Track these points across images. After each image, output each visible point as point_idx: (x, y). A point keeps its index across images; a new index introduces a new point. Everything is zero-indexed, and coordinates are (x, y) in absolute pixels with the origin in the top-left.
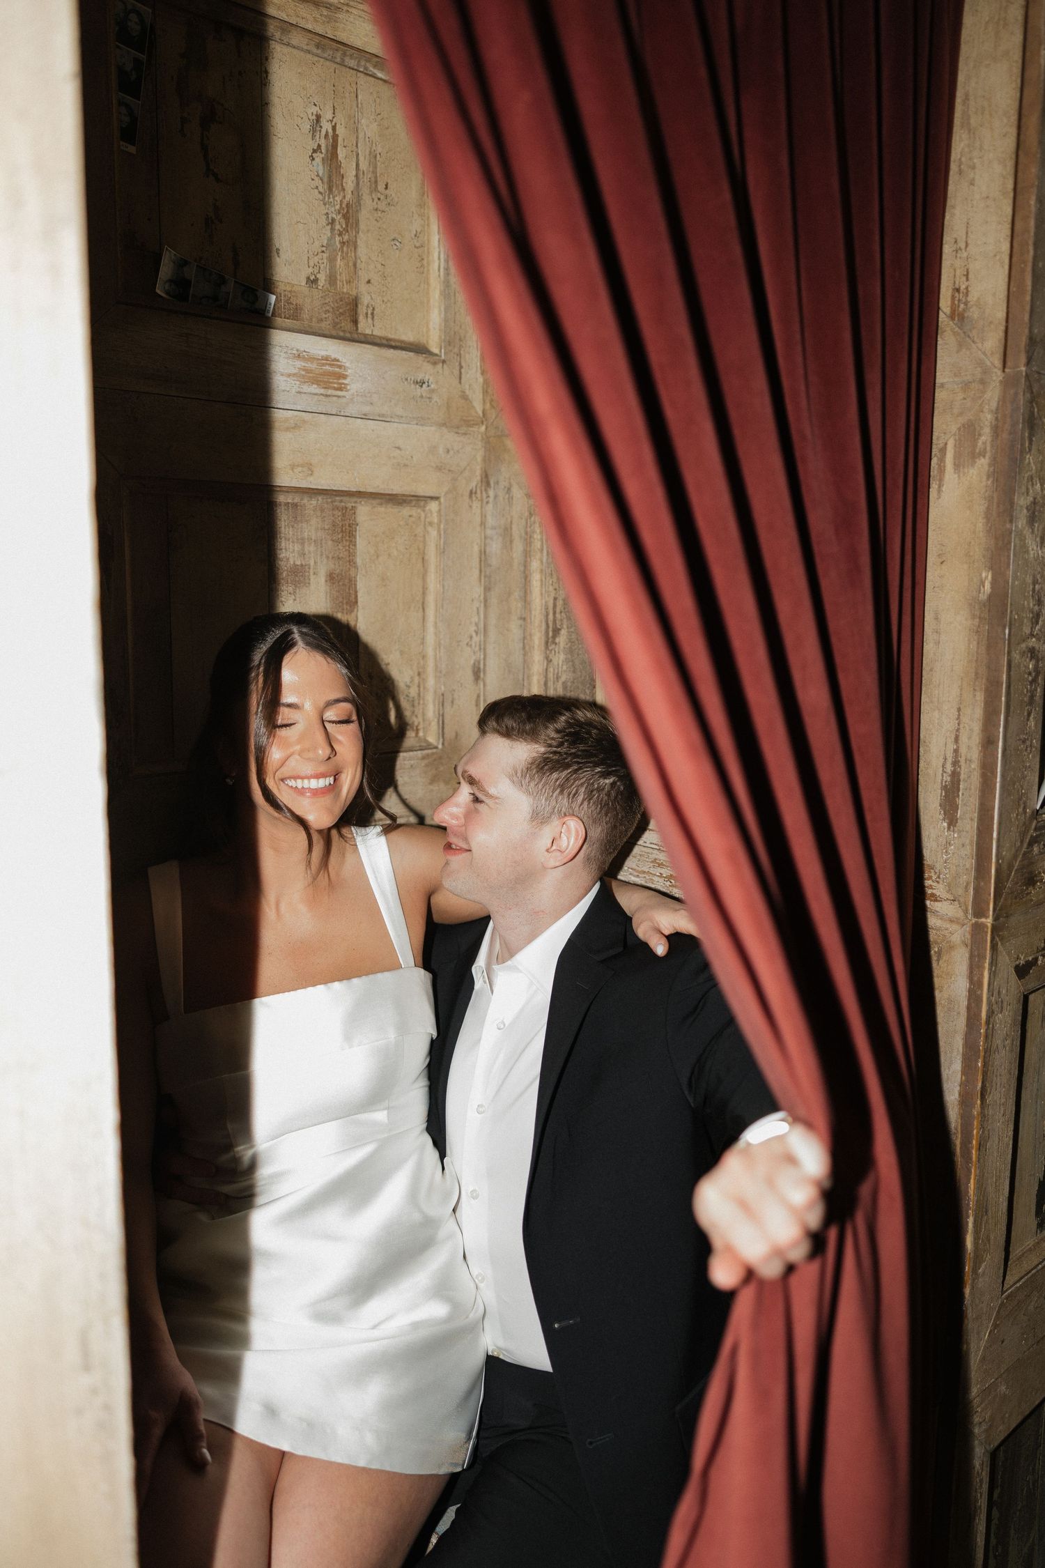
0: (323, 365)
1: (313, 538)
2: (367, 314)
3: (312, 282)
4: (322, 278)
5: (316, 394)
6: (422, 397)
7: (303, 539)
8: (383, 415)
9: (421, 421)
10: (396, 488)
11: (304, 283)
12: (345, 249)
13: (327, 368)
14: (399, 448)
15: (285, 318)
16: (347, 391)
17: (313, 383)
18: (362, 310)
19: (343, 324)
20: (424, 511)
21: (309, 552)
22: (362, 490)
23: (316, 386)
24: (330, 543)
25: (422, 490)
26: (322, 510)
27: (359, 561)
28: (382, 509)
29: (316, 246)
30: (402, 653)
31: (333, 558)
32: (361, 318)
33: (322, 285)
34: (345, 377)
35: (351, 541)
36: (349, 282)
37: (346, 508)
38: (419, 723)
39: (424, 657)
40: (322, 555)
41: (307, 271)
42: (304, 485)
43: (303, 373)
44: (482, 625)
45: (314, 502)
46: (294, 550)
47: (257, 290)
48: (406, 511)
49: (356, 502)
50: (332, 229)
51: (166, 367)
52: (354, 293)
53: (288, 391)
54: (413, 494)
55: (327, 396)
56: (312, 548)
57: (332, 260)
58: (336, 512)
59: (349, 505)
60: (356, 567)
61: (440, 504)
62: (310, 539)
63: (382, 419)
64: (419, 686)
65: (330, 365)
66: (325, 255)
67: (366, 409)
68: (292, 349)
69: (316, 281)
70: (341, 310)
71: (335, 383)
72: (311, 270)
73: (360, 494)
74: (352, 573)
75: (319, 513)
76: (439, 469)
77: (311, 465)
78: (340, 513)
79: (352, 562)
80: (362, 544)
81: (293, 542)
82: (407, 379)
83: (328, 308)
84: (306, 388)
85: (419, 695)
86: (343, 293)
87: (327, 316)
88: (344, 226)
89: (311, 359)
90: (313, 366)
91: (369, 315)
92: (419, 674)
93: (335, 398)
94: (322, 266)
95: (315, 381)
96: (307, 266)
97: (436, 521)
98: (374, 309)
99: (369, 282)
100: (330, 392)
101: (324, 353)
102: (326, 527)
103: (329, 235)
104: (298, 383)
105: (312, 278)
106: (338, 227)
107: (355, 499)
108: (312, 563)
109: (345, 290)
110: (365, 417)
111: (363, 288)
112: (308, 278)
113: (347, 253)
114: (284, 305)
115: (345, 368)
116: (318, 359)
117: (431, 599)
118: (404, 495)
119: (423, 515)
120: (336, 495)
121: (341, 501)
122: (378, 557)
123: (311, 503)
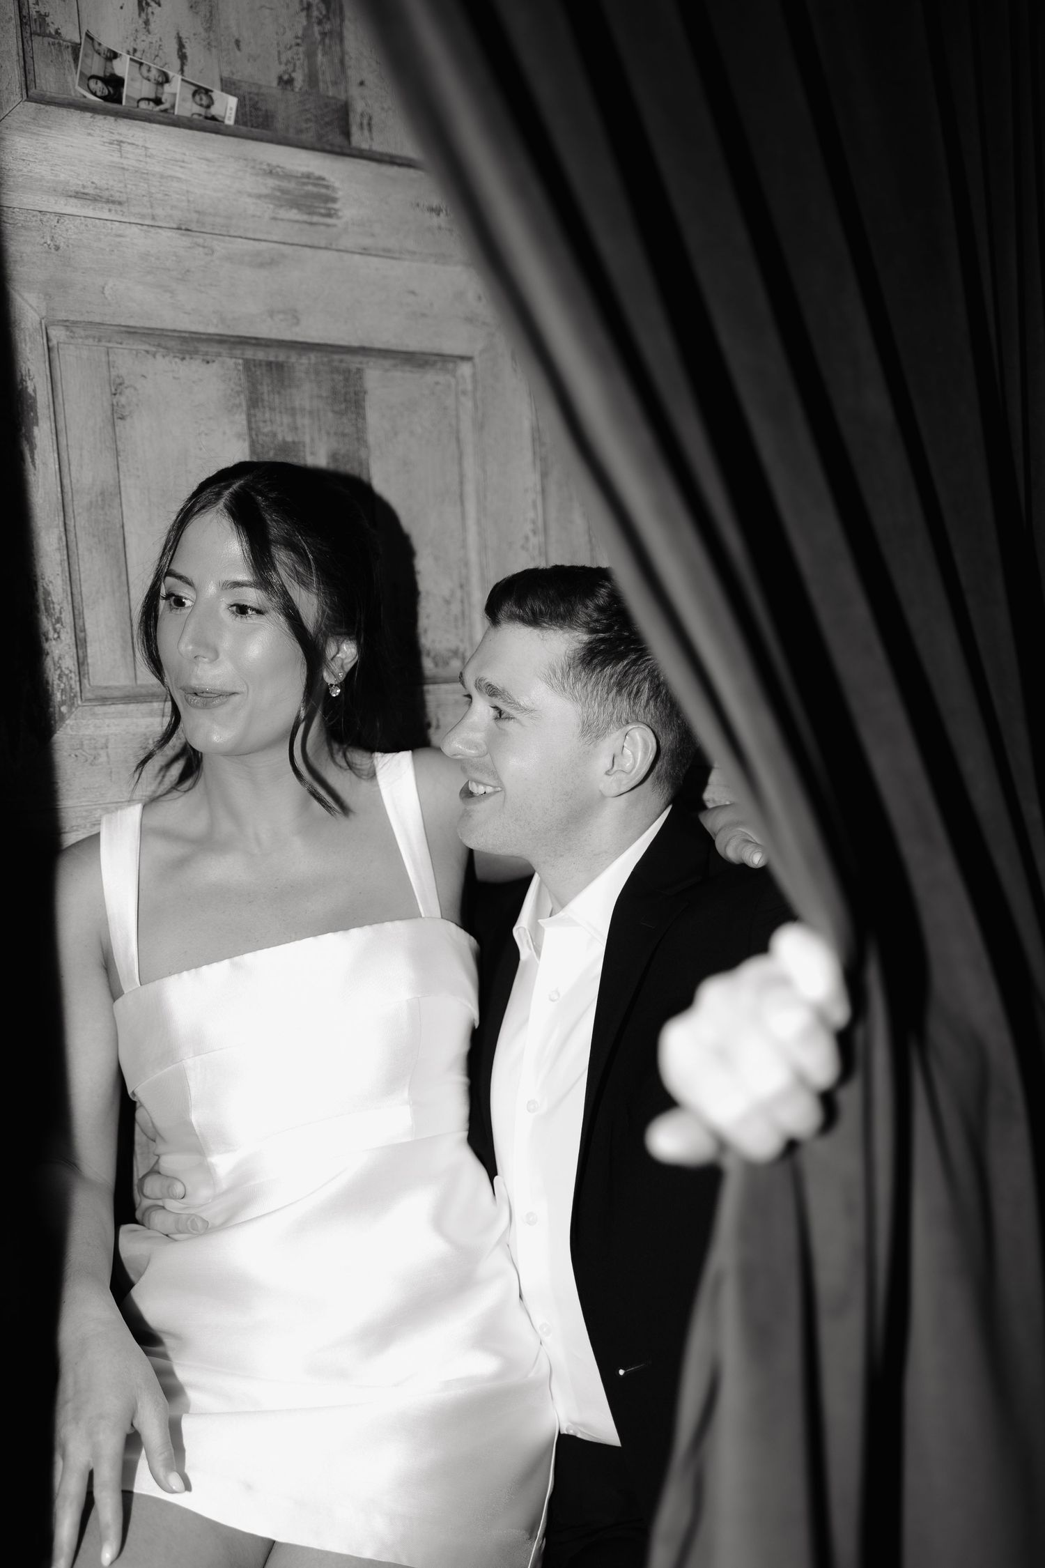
0: (304, 184)
1: (308, 407)
2: (361, 124)
3: (286, 82)
4: (299, 78)
5: (297, 221)
6: (440, 228)
7: (293, 409)
8: (389, 251)
9: (442, 258)
10: (413, 343)
11: (275, 84)
12: (327, 41)
13: (310, 188)
14: (413, 293)
15: (252, 126)
16: (339, 218)
17: (291, 207)
18: (355, 120)
19: (330, 137)
20: (454, 376)
21: (303, 426)
22: (367, 344)
23: (295, 211)
24: (330, 415)
25: (450, 346)
26: (317, 373)
27: (371, 439)
28: (397, 374)
29: (289, 37)
30: (436, 559)
31: (336, 434)
32: (354, 129)
33: (299, 87)
34: (334, 200)
35: (358, 414)
36: (335, 83)
37: (349, 371)
38: (465, 650)
39: (466, 564)
40: (320, 430)
41: (277, 69)
42: (288, 336)
43: (278, 194)
44: (540, 523)
45: (304, 360)
46: (282, 424)
47: (212, 91)
48: (431, 377)
49: (361, 363)
50: (309, 16)
51: (93, 183)
52: (343, 97)
53: (259, 217)
54: (435, 351)
55: (311, 224)
56: (307, 421)
57: (310, 55)
58: (336, 376)
59: (354, 367)
60: (367, 447)
61: (474, 366)
62: (303, 410)
63: (387, 253)
64: (462, 602)
65: (315, 185)
66: (301, 49)
67: (368, 242)
68: (261, 163)
69: (290, 81)
70: (327, 119)
71: (321, 208)
72: (283, 68)
73: (363, 351)
74: (363, 453)
75: (313, 377)
76: (470, 320)
77: (295, 311)
78: (341, 378)
79: (361, 439)
80: (374, 417)
81: (280, 412)
82: (418, 205)
83: (309, 116)
84: (284, 213)
85: (463, 613)
86: (328, 97)
87: (308, 125)
88: (324, 12)
89: (288, 176)
90: (291, 185)
91: (366, 127)
92: (462, 586)
93: (322, 228)
94: (298, 63)
95: (295, 204)
96: (277, 62)
97: (469, 387)
98: (370, 118)
99: (362, 83)
100: (315, 219)
101: (304, 169)
102: (324, 394)
103: (305, 23)
104: (271, 206)
105: (286, 77)
106: (315, 13)
107: (358, 359)
108: (307, 439)
109: (330, 94)
110: (365, 252)
111: (355, 91)
112: (280, 79)
113: (330, 47)
114: (251, 112)
115: (334, 189)
116: (297, 177)
117: (470, 488)
118: (423, 354)
119: (453, 381)
120: (333, 352)
121: (341, 361)
122: (396, 434)
123: (302, 363)
